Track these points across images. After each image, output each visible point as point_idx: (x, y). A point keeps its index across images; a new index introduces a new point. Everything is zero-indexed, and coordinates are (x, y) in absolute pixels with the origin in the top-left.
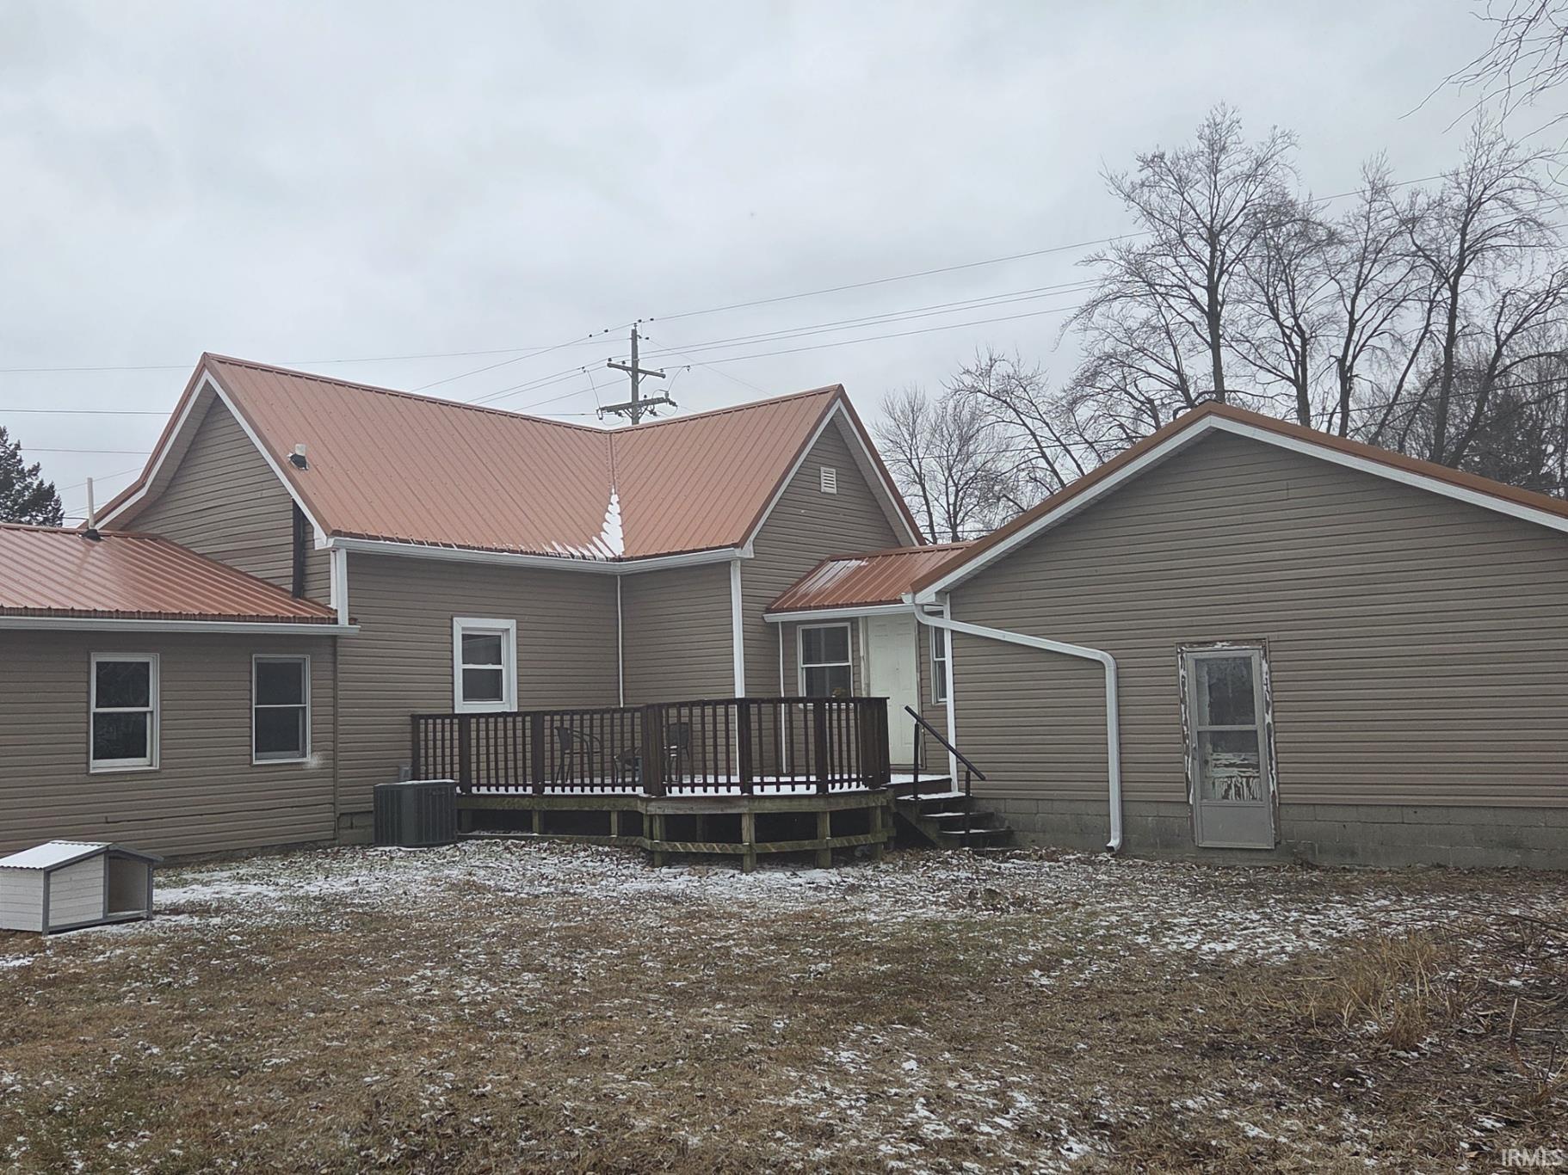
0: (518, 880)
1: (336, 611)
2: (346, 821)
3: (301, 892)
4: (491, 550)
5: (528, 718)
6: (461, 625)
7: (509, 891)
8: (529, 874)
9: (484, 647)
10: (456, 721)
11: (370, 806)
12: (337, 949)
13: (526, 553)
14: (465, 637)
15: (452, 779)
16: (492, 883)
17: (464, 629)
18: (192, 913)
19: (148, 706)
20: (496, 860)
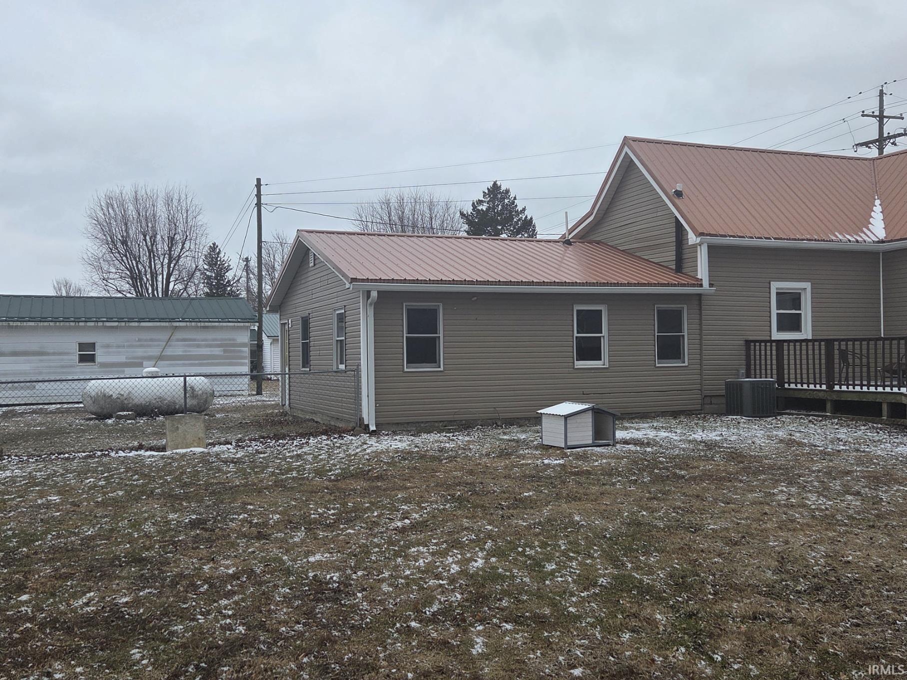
0: (823, 441)
1: (702, 279)
2: (707, 400)
3: (691, 438)
4: (795, 240)
5: (823, 343)
6: (775, 286)
7: (818, 446)
8: (829, 437)
9: (791, 300)
10: (774, 344)
11: (723, 392)
12: (723, 470)
13: (818, 240)
14: (778, 294)
15: (772, 378)
16: (806, 441)
17: (777, 289)
18: (635, 444)
19: (602, 333)
20: (805, 427)
